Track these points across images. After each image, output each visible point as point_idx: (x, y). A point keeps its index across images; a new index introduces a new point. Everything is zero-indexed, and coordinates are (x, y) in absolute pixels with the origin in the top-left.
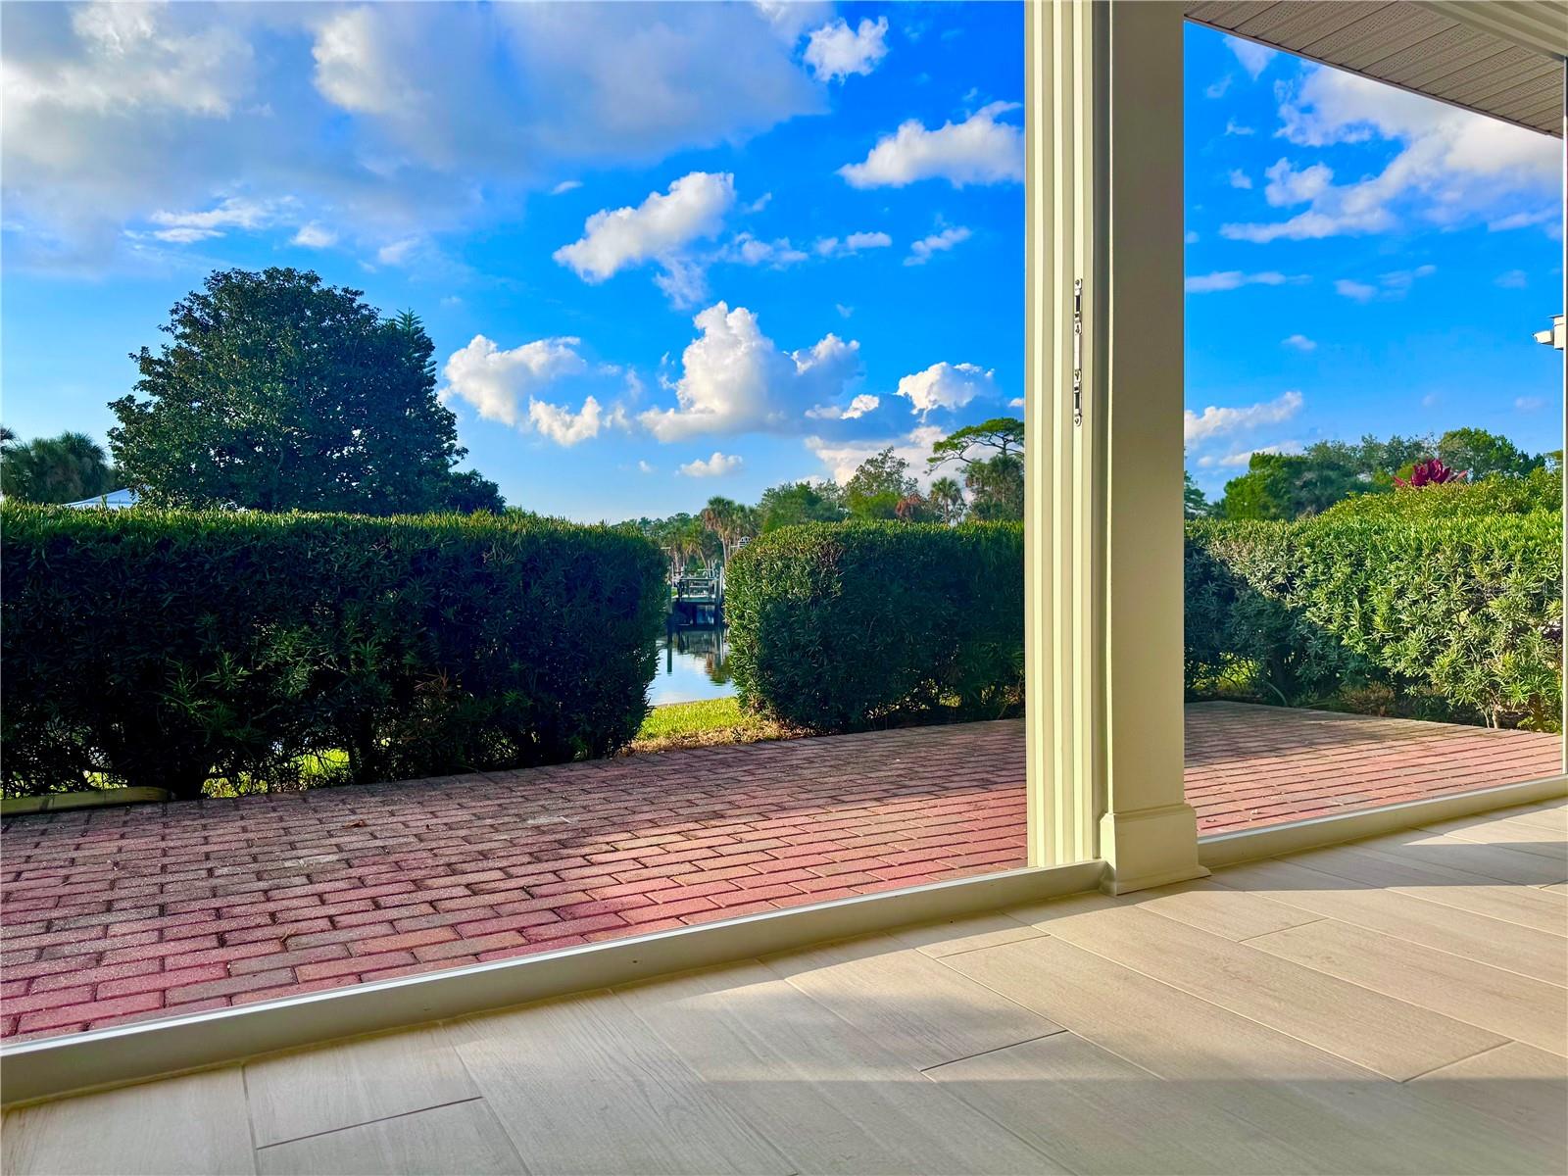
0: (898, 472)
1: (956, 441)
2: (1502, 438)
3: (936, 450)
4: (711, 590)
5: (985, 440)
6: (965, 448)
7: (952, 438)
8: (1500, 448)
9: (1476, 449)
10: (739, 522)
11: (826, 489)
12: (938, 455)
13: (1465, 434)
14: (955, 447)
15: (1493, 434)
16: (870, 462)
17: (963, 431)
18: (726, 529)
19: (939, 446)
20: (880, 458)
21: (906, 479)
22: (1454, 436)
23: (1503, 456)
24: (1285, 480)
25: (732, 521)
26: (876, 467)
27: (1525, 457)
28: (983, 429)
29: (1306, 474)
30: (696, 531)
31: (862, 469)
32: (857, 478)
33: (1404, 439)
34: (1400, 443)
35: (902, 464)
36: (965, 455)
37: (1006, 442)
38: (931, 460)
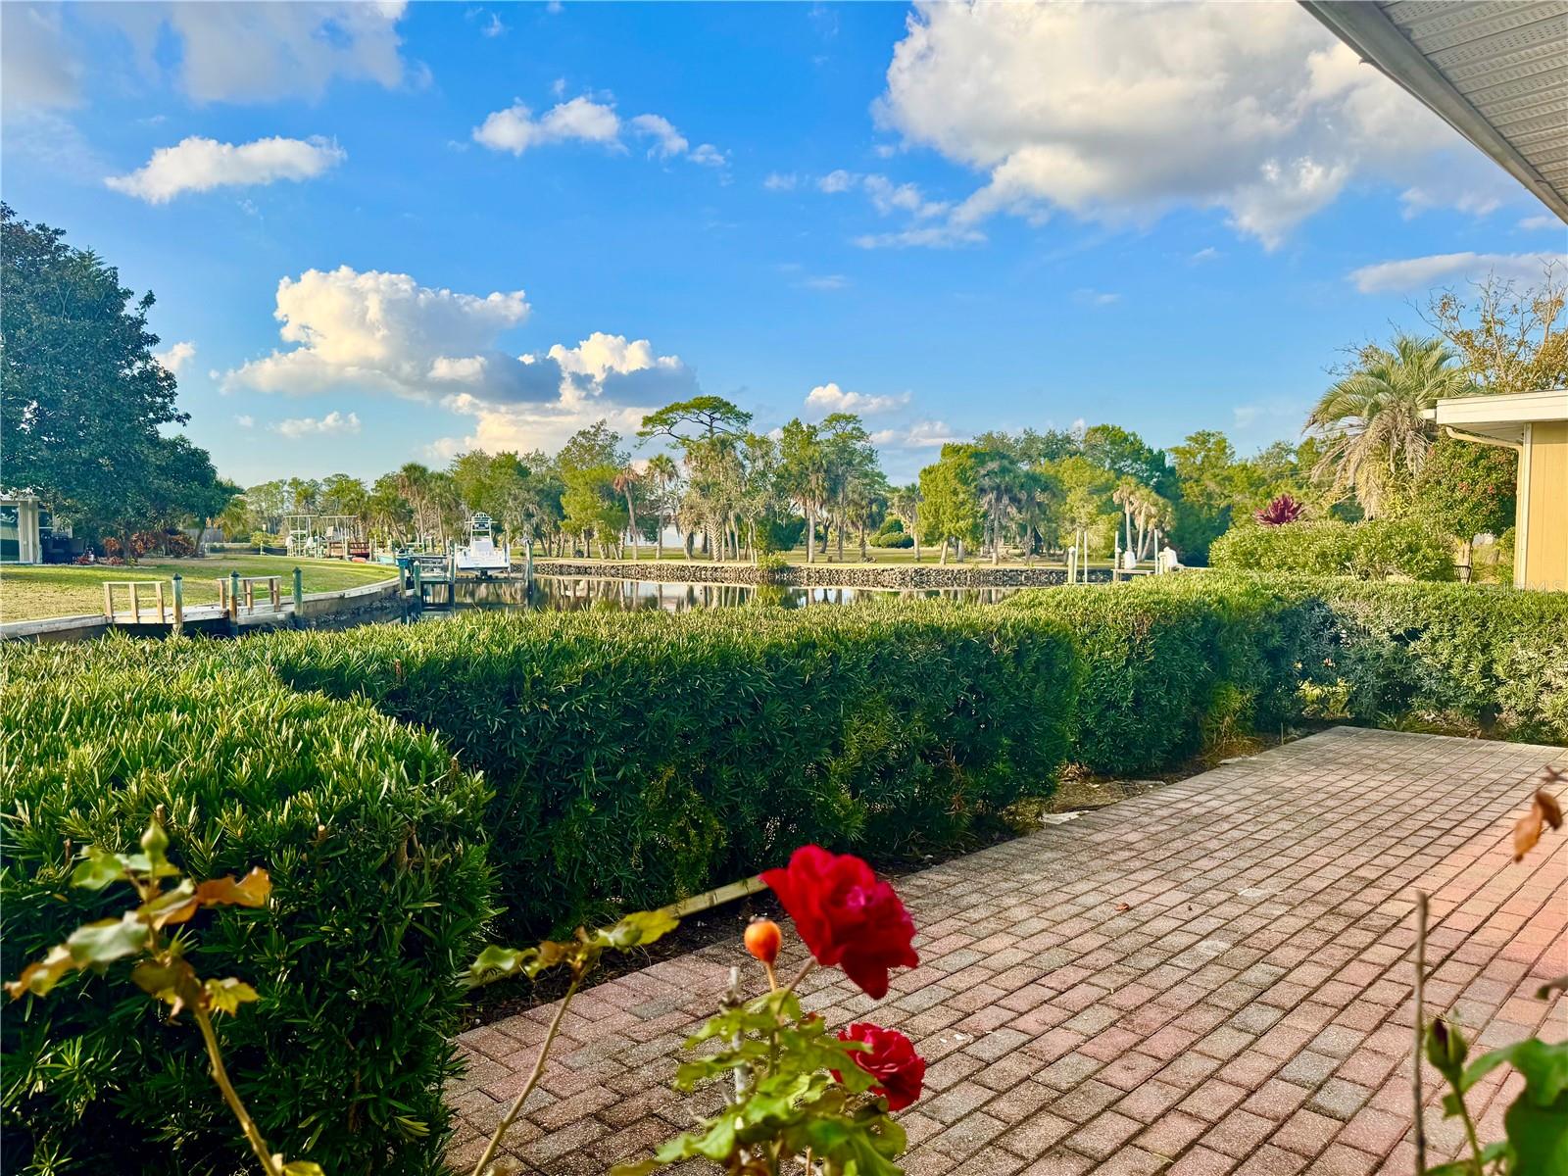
0: (610, 445)
1: (664, 417)
2: (1134, 434)
3: (645, 424)
4: (445, 569)
5: (693, 417)
6: (673, 424)
7: (661, 413)
8: (1132, 443)
9: (1113, 443)
10: (438, 491)
11: (534, 460)
12: (647, 429)
13: (1104, 429)
14: (664, 422)
15: (1127, 430)
16: (583, 434)
17: (672, 407)
18: (423, 498)
19: (648, 421)
20: (592, 430)
21: (619, 453)
22: (1096, 430)
23: (1134, 450)
24: (972, 468)
25: (431, 490)
26: (589, 440)
27: (1150, 451)
28: (693, 406)
29: (989, 464)
30: (388, 499)
31: (574, 442)
32: (568, 449)
33: (1058, 432)
34: (1055, 436)
35: (615, 437)
36: (674, 430)
37: (713, 419)
38: (641, 434)
